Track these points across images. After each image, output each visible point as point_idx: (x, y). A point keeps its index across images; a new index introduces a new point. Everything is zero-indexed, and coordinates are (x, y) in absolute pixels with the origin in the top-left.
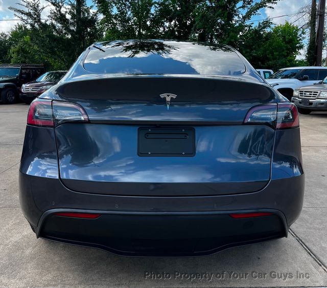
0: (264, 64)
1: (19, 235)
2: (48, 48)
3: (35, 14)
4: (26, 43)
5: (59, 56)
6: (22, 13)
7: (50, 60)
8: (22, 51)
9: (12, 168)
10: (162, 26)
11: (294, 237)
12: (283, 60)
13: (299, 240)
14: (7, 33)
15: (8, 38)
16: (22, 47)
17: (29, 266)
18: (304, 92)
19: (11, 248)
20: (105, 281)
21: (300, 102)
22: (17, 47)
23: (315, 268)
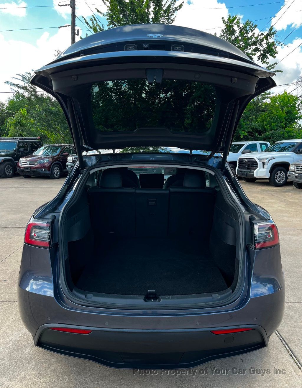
0: (261, 135)
1: (19, 332)
2: (44, 122)
3: (31, 88)
4: (22, 116)
5: (56, 129)
6: (19, 87)
7: (46, 133)
8: (19, 124)
9: (12, 255)
10: (158, 98)
11: (278, 336)
12: (281, 131)
13: (283, 340)
14: (4, 102)
15: (5, 108)
16: (18, 121)
17: (29, 366)
18: (300, 167)
19: (11, 347)
20: (98, 384)
21: (296, 177)
22: (14, 119)
23: (295, 371)
